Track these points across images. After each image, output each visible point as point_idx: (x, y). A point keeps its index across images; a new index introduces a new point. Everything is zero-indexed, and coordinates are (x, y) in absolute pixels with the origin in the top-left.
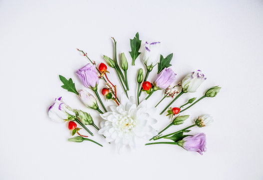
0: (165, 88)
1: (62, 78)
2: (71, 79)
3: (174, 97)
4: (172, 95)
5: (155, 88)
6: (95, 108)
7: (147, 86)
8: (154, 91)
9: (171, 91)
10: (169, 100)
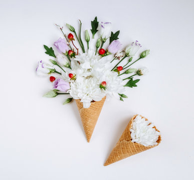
0: (115, 53)
1: (45, 47)
2: (51, 48)
3: (120, 59)
4: (118, 58)
5: (108, 53)
6: (68, 66)
7: (103, 53)
8: (107, 55)
9: (118, 55)
10: (116, 61)
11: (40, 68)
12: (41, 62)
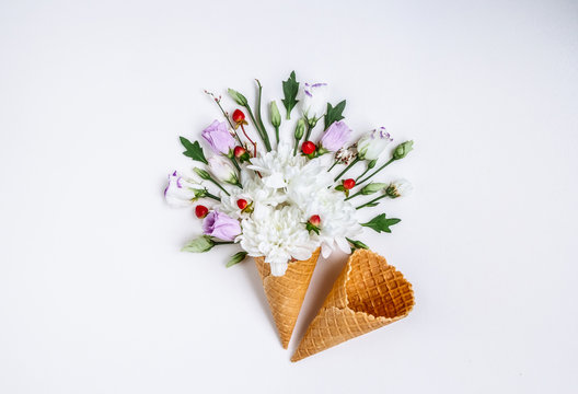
0: (336, 151)
1: (184, 141)
2: (196, 142)
3: (349, 163)
4: (345, 160)
5: (321, 151)
6: (234, 181)
7: (310, 150)
8: (320, 155)
9: (345, 154)
10: (340, 167)
11: (173, 188)
12: (174, 174)
